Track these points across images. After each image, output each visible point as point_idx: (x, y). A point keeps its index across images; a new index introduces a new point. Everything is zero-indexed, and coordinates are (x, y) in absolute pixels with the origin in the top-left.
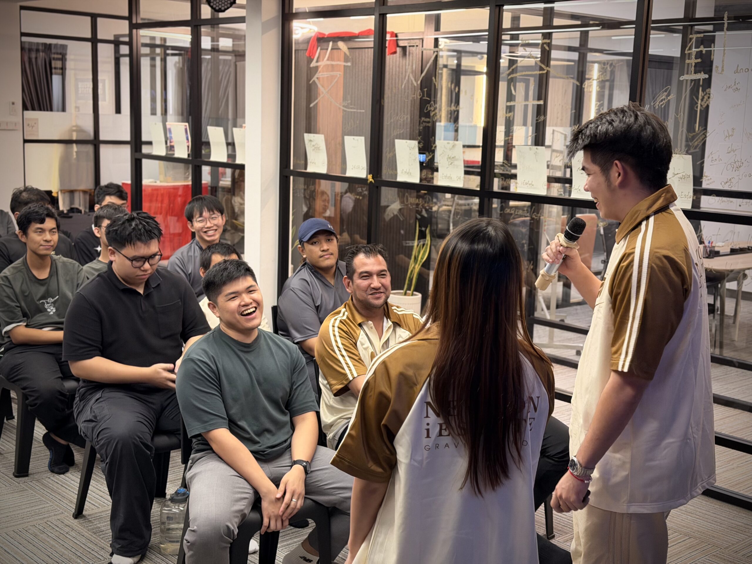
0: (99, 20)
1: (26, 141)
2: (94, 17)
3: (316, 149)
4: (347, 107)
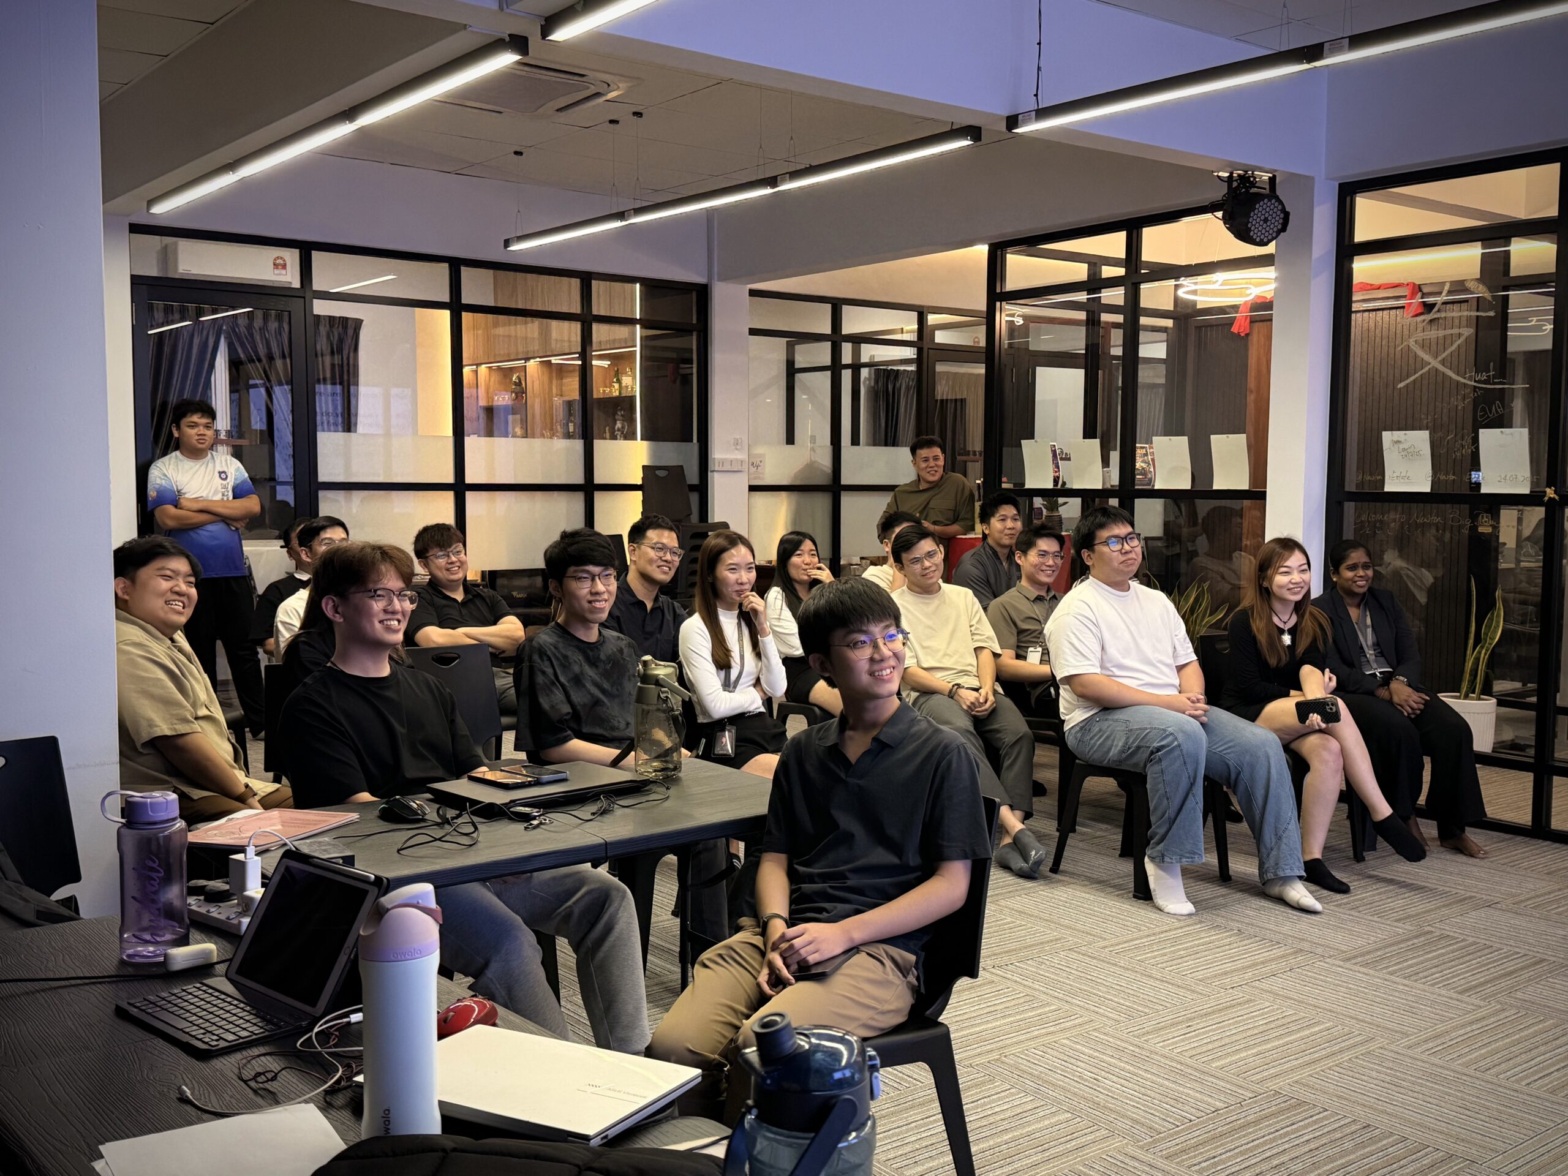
0: (846, 309)
1: (753, 488)
2: (837, 305)
3: (1409, 454)
4: (1485, 382)
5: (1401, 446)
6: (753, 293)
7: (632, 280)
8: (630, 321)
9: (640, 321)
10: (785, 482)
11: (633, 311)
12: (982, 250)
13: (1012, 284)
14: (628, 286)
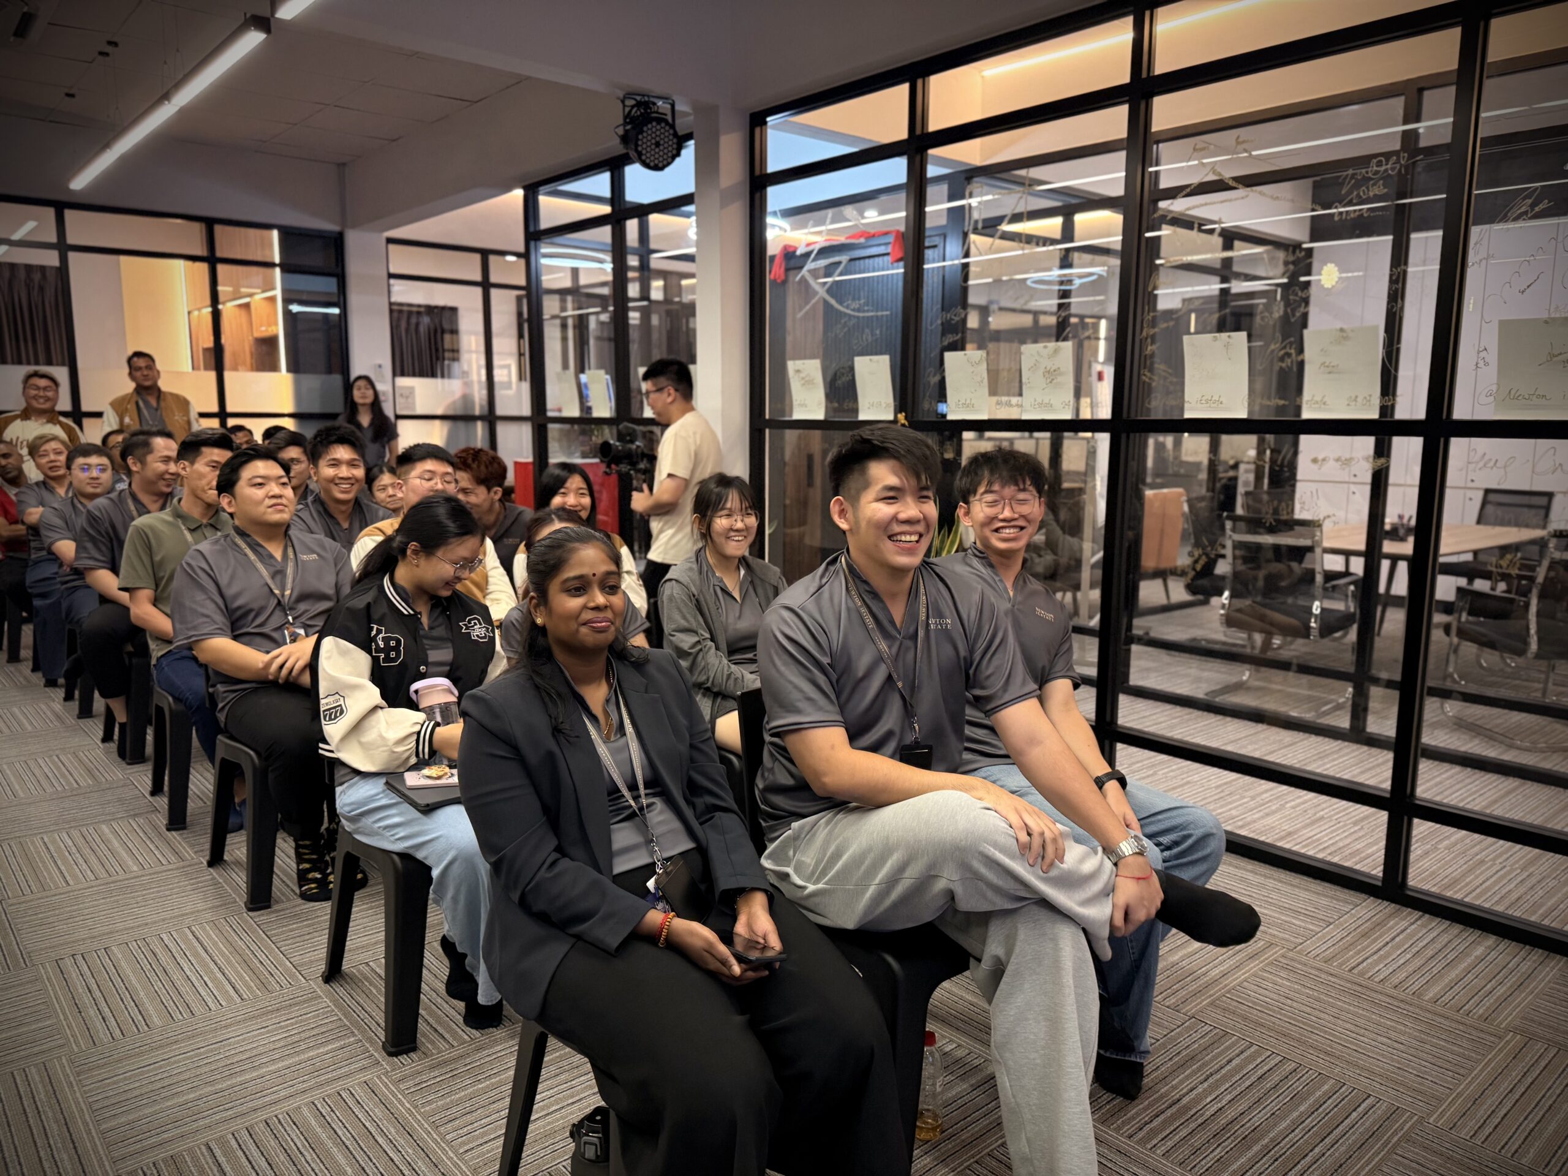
0: (492, 259)
2: (485, 254)
3: (808, 383)
4: (859, 310)
5: (802, 375)
6: (390, 241)
7: (269, 227)
8: (272, 265)
9: (281, 265)
10: (439, 412)
11: (272, 256)
12: (518, 194)
13: (545, 224)
14: (265, 232)
